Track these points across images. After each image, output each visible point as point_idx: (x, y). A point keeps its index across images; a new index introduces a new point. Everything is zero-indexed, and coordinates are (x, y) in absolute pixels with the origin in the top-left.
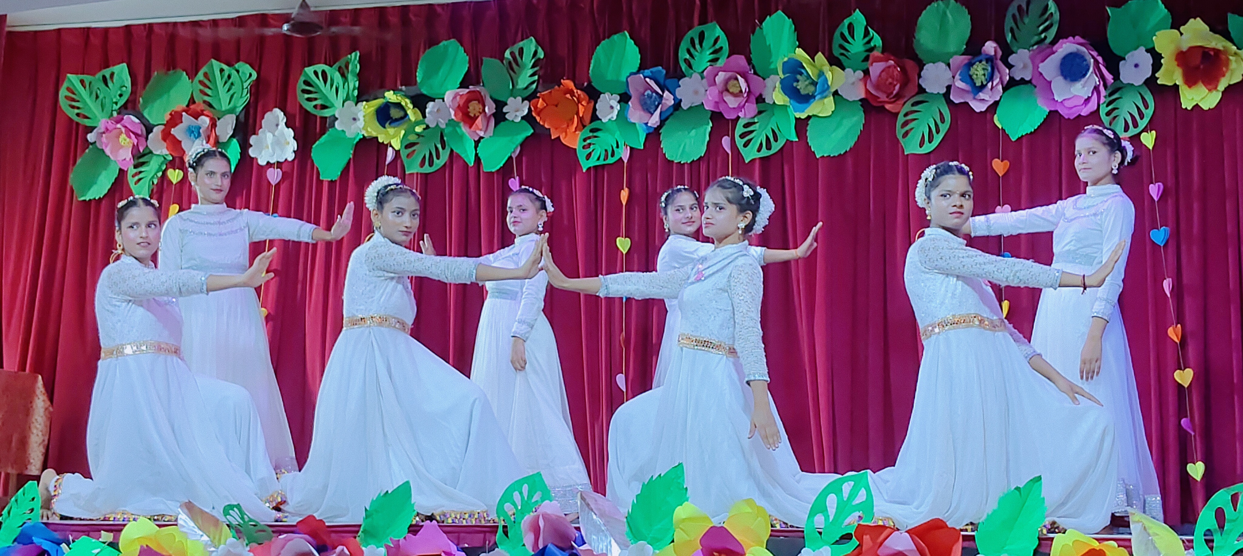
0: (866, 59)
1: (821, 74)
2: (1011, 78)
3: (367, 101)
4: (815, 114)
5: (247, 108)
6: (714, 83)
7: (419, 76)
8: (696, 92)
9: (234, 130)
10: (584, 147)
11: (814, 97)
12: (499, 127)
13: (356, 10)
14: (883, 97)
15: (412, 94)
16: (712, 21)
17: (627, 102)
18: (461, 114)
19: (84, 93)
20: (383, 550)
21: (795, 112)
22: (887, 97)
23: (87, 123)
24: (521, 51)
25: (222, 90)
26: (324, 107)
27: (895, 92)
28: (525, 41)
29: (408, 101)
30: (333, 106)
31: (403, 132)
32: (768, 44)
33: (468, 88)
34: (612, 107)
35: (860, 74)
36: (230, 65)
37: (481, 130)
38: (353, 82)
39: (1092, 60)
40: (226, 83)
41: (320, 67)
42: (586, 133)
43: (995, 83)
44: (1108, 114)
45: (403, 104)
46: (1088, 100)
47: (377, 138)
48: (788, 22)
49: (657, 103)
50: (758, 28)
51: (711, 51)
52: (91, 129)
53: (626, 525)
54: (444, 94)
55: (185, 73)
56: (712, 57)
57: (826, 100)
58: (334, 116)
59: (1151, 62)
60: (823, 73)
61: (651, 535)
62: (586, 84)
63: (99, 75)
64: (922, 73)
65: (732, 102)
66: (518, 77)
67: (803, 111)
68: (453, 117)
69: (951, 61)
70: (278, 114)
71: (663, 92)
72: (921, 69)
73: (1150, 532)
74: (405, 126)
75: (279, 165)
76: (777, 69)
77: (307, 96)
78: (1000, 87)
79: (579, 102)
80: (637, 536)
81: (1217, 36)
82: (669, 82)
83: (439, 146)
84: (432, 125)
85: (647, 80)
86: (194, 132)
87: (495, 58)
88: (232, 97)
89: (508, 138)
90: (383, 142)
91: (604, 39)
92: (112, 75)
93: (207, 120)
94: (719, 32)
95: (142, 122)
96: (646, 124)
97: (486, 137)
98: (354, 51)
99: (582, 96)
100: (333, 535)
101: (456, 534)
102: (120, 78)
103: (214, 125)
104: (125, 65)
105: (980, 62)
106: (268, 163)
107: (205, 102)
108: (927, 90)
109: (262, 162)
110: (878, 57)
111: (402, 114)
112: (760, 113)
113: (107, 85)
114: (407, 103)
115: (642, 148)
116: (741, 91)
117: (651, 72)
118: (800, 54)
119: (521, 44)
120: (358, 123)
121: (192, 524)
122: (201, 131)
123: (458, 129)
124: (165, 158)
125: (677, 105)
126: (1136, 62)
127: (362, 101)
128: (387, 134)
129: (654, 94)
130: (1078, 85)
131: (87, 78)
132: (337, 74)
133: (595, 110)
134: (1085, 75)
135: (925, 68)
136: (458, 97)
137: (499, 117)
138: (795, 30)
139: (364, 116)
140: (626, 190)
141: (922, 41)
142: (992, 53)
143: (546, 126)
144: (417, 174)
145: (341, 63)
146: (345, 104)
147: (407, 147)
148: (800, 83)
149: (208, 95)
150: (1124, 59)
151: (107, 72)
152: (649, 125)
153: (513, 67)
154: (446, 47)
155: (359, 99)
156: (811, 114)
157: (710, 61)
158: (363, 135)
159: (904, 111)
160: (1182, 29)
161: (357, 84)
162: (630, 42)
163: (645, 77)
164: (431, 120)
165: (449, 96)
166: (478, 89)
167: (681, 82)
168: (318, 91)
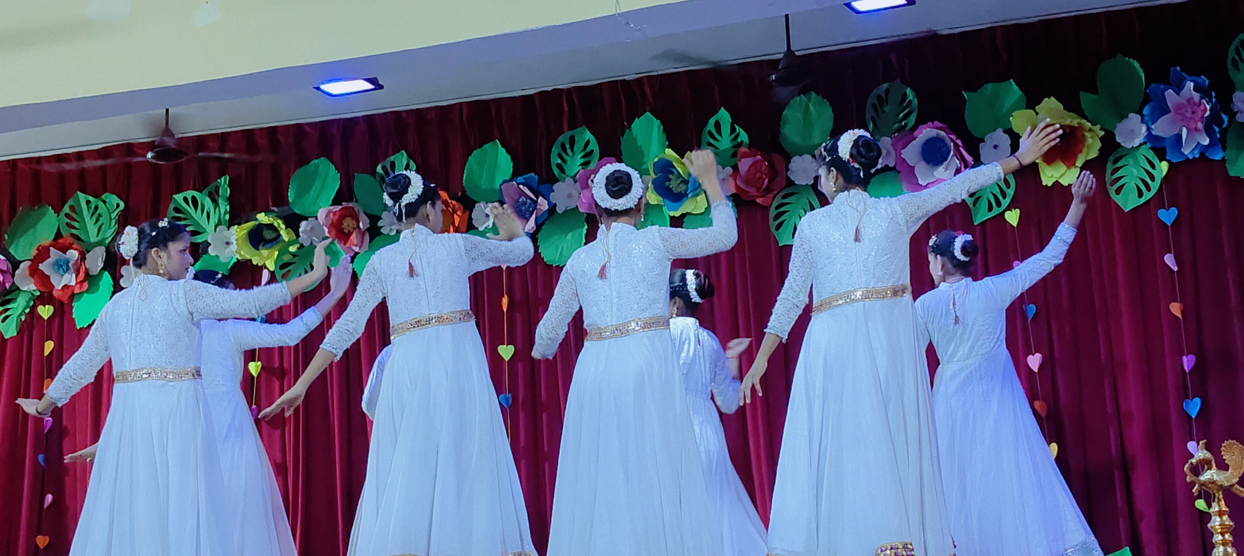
0: (734, 155)
3: (239, 224)
4: (688, 211)
7: (291, 196)
8: (570, 196)
9: (105, 261)
11: (687, 195)
12: (374, 241)
13: (222, 133)
14: (753, 191)
15: (284, 214)
16: (581, 126)
18: (335, 231)
21: (669, 211)
22: (758, 191)
24: (392, 165)
25: (90, 223)
26: (196, 233)
27: (764, 187)
28: (396, 156)
29: (280, 222)
30: (205, 231)
31: (276, 253)
32: (639, 144)
33: (342, 205)
35: (729, 170)
36: (96, 197)
37: (356, 246)
38: (224, 207)
39: (952, 144)
40: (93, 215)
41: (190, 194)
45: (276, 224)
47: (250, 260)
48: (657, 123)
49: (531, 209)
50: (627, 130)
51: (582, 155)
54: (317, 212)
55: (50, 208)
56: (582, 161)
57: (698, 198)
58: (206, 241)
59: (1010, 142)
62: (460, 193)
64: (792, 166)
67: (676, 210)
71: (537, 198)
72: (790, 162)
74: (278, 247)
76: (647, 169)
79: (454, 212)
81: (1073, 114)
82: (543, 188)
84: (306, 244)
85: (521, 186)
86: (62, 267)
87: (367, 173)
88: (99, 229)
90: (257, 265)
91: (475, 149)
93: (76, 254)
94: (588, 135)
95: (8, 259)
97: (362, 252)
98: (224, 175)
99: (457, 206)
103: (83, 258)
107: (73, 235)
108: (796, 182)
110: (745, 153)
111: (275, 234)
114: (280, 224)
117: (524, 179)
118: (669, 152)
119: (392, 158)
120: (231, 246)
122: (70, 265)
124: (32, 294)
125: (552, 209)
126: (995, 143)
127: (234, 225)
128: (260, 255)
129: (529, 201)
130: (941, 169)
132: (208, 199)
133: (470, 219)
134: (946, 160)
135: (792, 161)
136: (331, 215)
137: (374, 232)
138: (664, 131)
139: (236, 240)
140: (506, 296)
141: (788, 136)
145: (211, 188)
146: (218, 229)
147: (282, 267)
148: (671, 183)
149: (74, 228)
150: (983, 141)
154: (316, 166)
155: (231, 224)
156: (684, 212)
157: (581, 165)
158: (237, 259)
159: (775, 204)
160: (1037, 108)
161: (228, 208)
162: (502, 151)
163: (518, 184)
164: (304, 238)
165: (321, 214)
166: (351, 205)
167: (554, 187)
168: (189, 217)
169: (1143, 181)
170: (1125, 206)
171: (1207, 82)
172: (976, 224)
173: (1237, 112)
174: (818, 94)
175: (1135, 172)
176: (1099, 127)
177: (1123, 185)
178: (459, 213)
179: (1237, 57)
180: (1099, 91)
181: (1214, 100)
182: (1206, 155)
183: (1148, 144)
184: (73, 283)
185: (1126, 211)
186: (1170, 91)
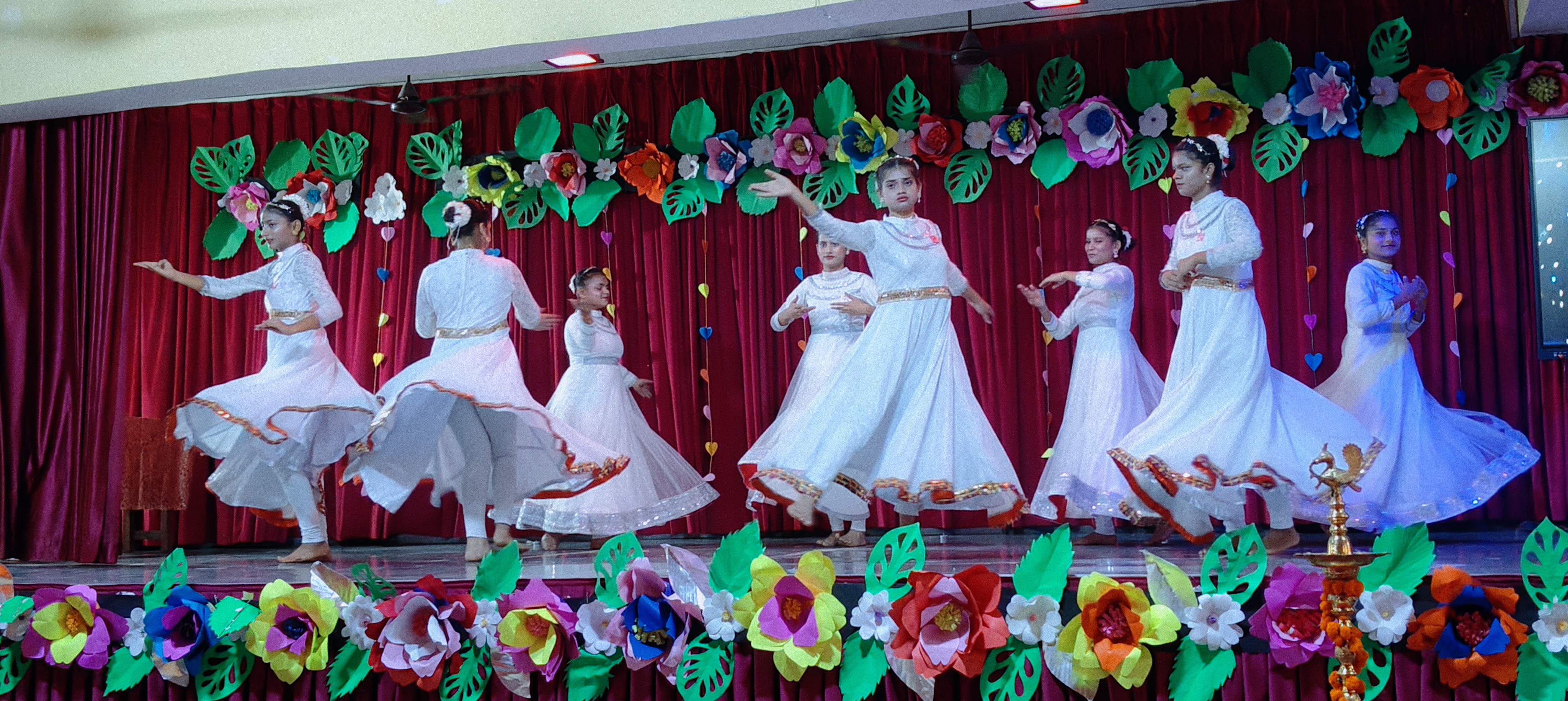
0: (917, 119)
1: (877, 134)
2: (1044, 134)
3: (470, 165)
5: (360, 173)
6: (781, 143)
7: (517, 141)
8: (767, 152)
9: (352, 194)
10: (669, 203)
11: (872, 155)
12: (590, 186)
13: (457, 81)
14: (931, 153)
15: (510, 157)
16: (778, 88)
17: (705, 162)
18: (555, 175)
19: (213, 163)
20: (494, 603)
21: (856, 168)
22: (936, 154)
23: (217, 190)
24: (608, 116)
25: (338, 158)
26: (431, 171)
27: (942, 149)
28: (611, 108)
29: (506, 164)
30: (439, 170)
31: (503, 192)
32: (830, 106)
33: (561, 151)
34: (692, 167)
35: (911, 133)
36: (344, 134)
37: (574, 189)
38: (457, 149)
39: (1114, 117)
40: (340, 151)
41: (427, 135)
42: (670, 190)
43: (1030, 138)
44: (1129, 164)
45: (503, 166)
46: (1111, 151)
48: (846, 89)
49: (731, 163)
50: (820, 93)
51: (778, 114)
52: (220, 196)
53: (709, 576)
54: (540, 157)
55: (303, 143)
56: (777, 120)
58: (441, 179)
59: (1167, 116)
60: (879, 134)
61: (732, 584)
62: (667, 146)
63: (226, 147)
64: (968, 131)
65: (798, 160)
66: (607, 138)
67: (862, 168)
68: (548, 177)
69: (990, 120)
70: (389, 177)
71: (737, 153)
72: (965, 127)
73: (1163, 571)
74: (506, 186)
75: (391, 223)
76: (837, 129)
77: (415, 161)
78: (1034, 143)
79: (662, 162)
80: (719, 584)
81: (1224, 92)
82: (741, 144)
83: (537, 204)
84: (530, 185)
85: (723, 142)
86: (313, 197)
87: (585, 123)
88: (347, 164)
89: (599, 196)
91: (683, 105)
92: (238, 145)
93: (326, 185)
94: (785, 97)
95: (265, 188)
96: (723, 181)
97: (579, 194)
98: (458, 120)
99: (665, 157)
100: (449, 590)
101: (559, 587)
102: (245, 148)
103: (332, 190)
104: (248, 137)
105: (1016, 120)
106: (382, 222)
107: (323, 169)
108: (971, 146)
109: (376, 221)
110: (927, 118)
111: (502, 176)
112: (824, 169)
113: (233, 155)
114: (506, 167)
115: (720, 202)
116: (806, 150)
117: (725, 134)
118: (857, 115)
119: (607, 110)
120: (463, 185)
121: (323, 583)
122: (321, 195)
123: (553, 188)
125: (750, 163)
126: (1154, 116)
127: (466, 165)
128: (490, 194)
129: (729, 155)
130: (1103, 139)
131: (215, 150)
132: (443, 141)
133: (677, 169)
134: (1108, 130)
135: (969, 126)
136: (552, 160)
137: (590, 177)
138: (853, 94)
139: (468, 179)
141: (965, 102)
142: (1026, 111)
143: (633, 184)
144: (519, 229)
145: (446, 131)
146: (451, 168)
147: (508, 205)
148: (858, 142)
149: (325, 162)
150: (1142, 114)
151: (233, 144)
152: (726, 182)
153: (602, 131)
154: (539, 115)
155: (462, 164)
157: (777, 123)
159: (951, 165)
160: (1193, 86)
161: (461, 149)
162: (706, 108)
163: (720, 140)
164: (528, 181)
165: (543, 159)
166: (570, 151)
167: (753, 143)
168: (425, 156)
169: (1286, 156)
170: (1268, 179)
171: (1348, 67)
172: (1132, 189)
173: (1374, 96)
174: (994, 65)
175: (1278, 147)
176: (1247, 105)
177: (1267, 159)
178: (666, 163)
179: (1377, 45)
180: (1250, 73)
181: (1353, 84)
182: (1344, 133)
183: (1292, 123)
184: (324, 211)
185: (1269, 181)
186: (1315, 74)
